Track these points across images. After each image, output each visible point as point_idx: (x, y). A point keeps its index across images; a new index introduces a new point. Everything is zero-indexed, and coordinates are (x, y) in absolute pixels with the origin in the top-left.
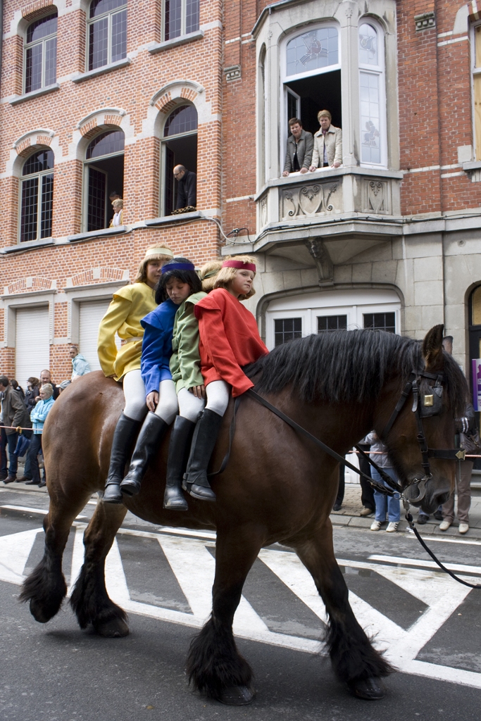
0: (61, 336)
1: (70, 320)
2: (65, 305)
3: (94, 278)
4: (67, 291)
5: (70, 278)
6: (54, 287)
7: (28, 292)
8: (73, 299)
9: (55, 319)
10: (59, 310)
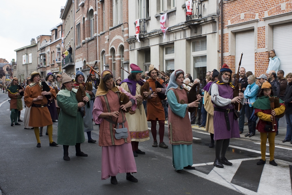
0: (261, 47)
1: (267, 37)
2: (264, 28)
3: (282, 9)
4: (265, 19)
5: (267, 11)
6: (257, 18)
7: (242, 22)
8: (269, 24)
9: (258, 37)
10: (260, 32)
